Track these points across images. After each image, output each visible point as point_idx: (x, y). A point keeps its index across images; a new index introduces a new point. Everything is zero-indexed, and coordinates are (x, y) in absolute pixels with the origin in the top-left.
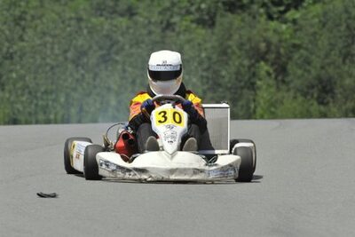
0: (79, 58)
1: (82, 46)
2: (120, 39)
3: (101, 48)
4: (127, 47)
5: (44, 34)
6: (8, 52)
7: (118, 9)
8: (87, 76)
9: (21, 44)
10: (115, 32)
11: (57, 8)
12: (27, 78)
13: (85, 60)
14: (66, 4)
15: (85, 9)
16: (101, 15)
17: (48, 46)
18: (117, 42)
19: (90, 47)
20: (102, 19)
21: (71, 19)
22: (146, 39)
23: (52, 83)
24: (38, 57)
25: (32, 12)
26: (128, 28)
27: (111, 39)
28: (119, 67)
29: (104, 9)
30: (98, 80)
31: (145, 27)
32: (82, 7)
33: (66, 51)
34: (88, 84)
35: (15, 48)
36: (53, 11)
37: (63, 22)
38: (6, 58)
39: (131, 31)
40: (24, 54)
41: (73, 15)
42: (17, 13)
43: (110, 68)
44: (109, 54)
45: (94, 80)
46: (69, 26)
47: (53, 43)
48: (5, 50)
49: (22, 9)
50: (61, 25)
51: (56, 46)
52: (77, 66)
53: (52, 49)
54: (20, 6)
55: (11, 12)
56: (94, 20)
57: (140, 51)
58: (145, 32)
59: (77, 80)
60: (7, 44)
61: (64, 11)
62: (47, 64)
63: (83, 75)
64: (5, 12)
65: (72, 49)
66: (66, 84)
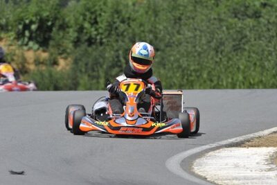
0: (218, 47)
1: (221, 39)
2: (248, 33)
3: (234, 40)
4: (253, 39)
5: (196, 29)
6: (169, 42)
7: (248, 13)
8: (223, 59)
9: (178, 36)
10: (245, 29)
11: (205, 11)
12: (181, 61)
13: (223, 48)
14: (212, 9)
15: (225, 13)
16: (236, 17)
17: (198, 37)
18: (246, 36)
19: (227, 39)
20: (236, 19)
21: (215, 19)
22: (266, 34)
23: (198, 64)
24: (190, 45)
25: (188, 14)
26: (254, 26)
27: (242, 34)
28: (246, 53)
29: (239, 13)
30: (231, 62)
31: (265, 26)
32: (223, 11)
33: (209, 42)
34: (224, 65)
35: (174, 39)
36: (202, 14)
37: (209, 21)
38: (167, 46)
39: (255, 28)
40: (180, 44)
41: (216, 17)
42: (177, 14)
43: (239, 54)
44: (239, 44)
45: (228, 62)
46: (213, 24)
47: (201, 36)
48: (167, 40)
49: (181, 12)
50: (208, 24)
51: (203, 38)
52: (217, 52)
53: (200, 40)
54: (179, 10)
55: (173, 14)
56: (230, 20)
57: (261, 42)
58: (265, 29)
59: (216, 62)
60: (168, 37)
61: (210, 13)
62: (196, 51)
63: (220, 59)
64: (169, 14)
65: (215, 41)
66: (208, 65)
